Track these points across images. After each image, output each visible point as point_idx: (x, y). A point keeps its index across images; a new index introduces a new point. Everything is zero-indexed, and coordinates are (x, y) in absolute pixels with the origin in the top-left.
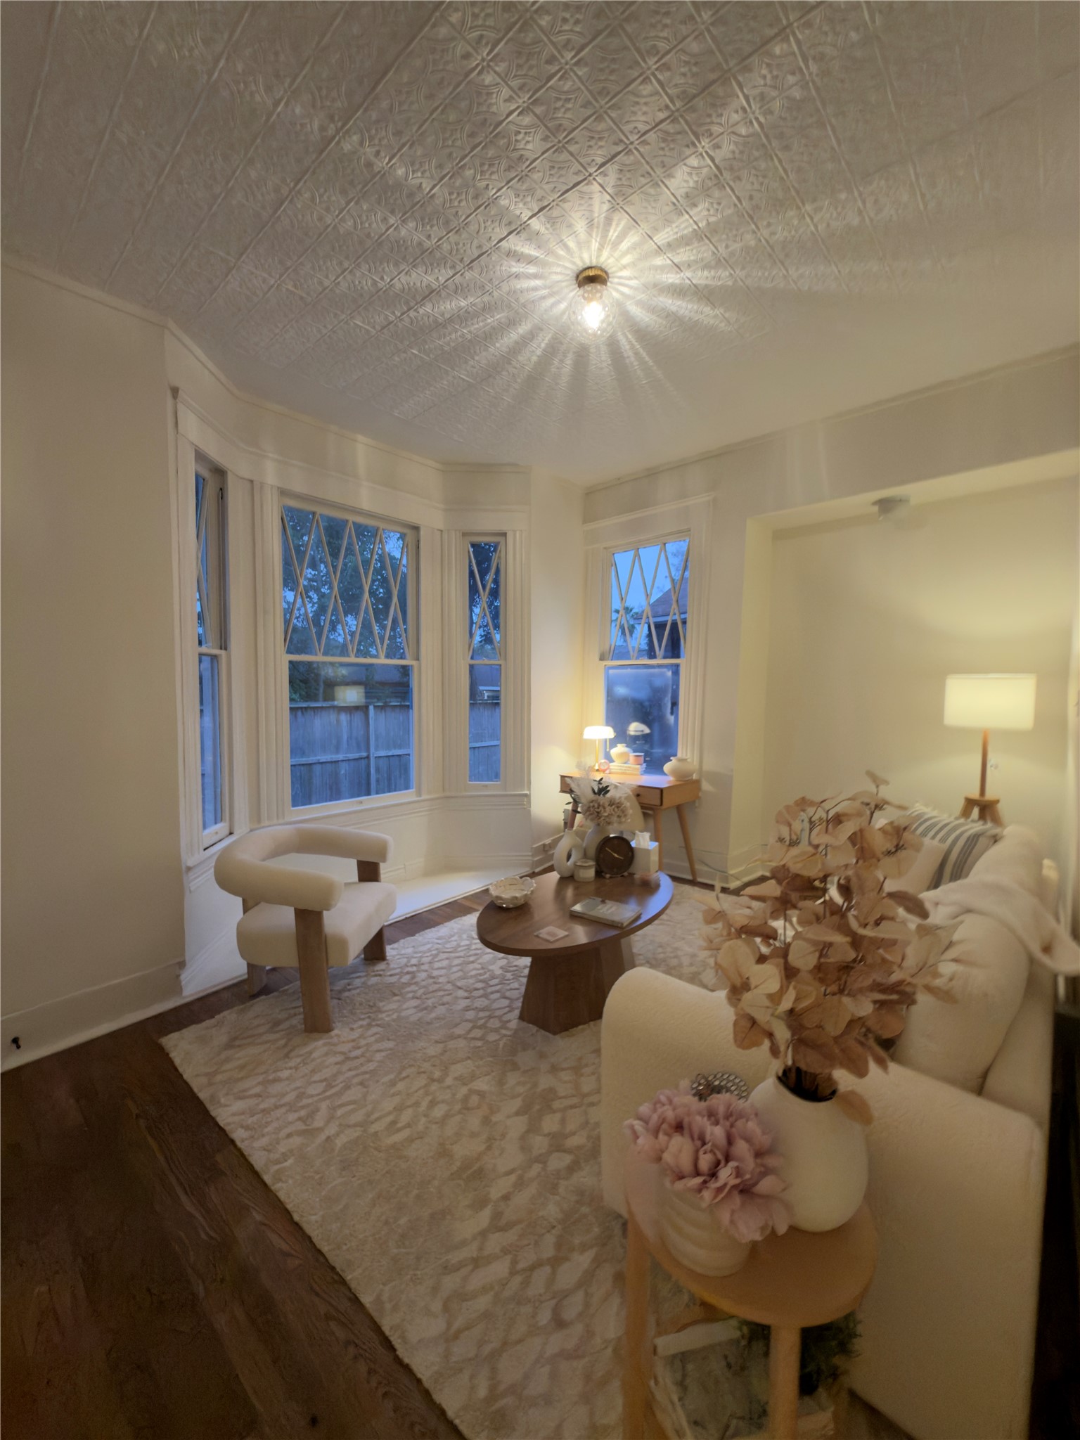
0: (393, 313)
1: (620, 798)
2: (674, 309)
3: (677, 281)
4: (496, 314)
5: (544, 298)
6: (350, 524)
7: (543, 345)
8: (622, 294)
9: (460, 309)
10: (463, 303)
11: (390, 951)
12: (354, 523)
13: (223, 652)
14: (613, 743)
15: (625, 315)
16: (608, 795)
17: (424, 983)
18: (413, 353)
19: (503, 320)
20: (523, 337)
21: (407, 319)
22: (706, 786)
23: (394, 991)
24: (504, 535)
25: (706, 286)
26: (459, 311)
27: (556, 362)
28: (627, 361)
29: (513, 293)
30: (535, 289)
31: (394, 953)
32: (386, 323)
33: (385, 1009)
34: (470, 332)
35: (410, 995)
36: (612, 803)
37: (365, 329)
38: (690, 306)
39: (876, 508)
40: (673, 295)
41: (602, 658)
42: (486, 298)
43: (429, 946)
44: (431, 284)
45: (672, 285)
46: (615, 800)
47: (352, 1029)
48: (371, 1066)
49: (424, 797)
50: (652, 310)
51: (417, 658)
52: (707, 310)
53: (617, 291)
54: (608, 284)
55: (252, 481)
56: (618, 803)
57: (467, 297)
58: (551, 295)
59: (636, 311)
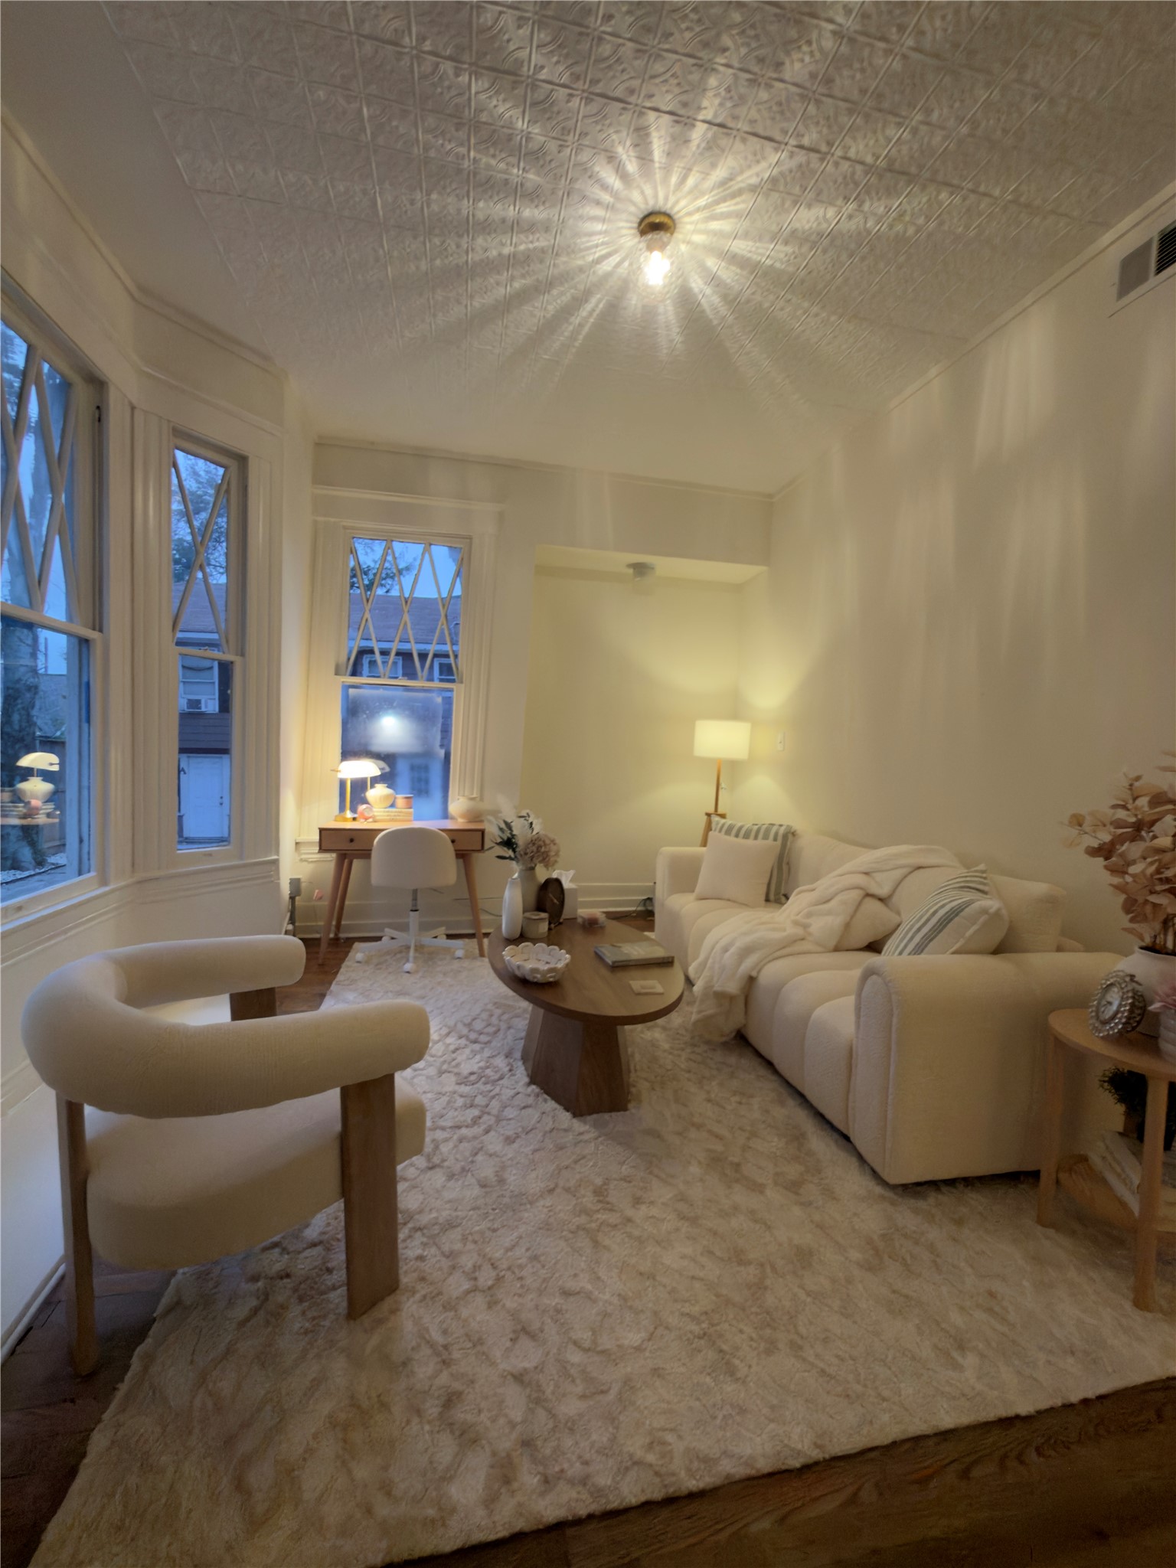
0: (422, 39)
4: (533, 171)
7: (522, 247)
10: (521, 124)
19: (529, 185)
20: (518, 221)
21: (427, 67)
27: (507, 274)
34: (475, 161)
39: (631, 571)
41: (337, 673)
44: (525, 64)
49: (109, 887)
52: (675, 331)
57: (536, 122)
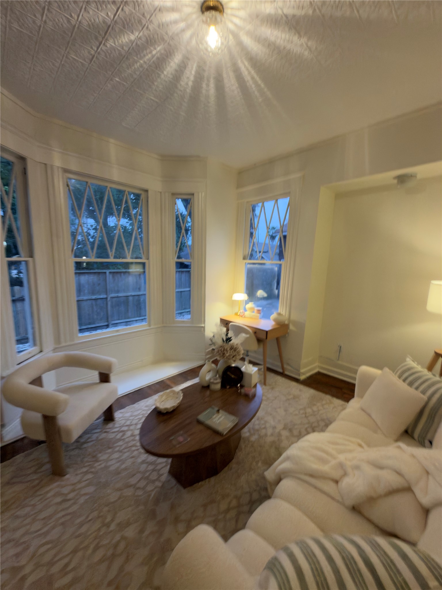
1: (237, 344)
2: (273, 39)
3: (273, 12)
4: (156, 46)
5: (183, 30)
6: (108, 188)
7: (193, 72)
8: (236, 25)
9: (132, 42)
10: (132, 37)
11: (118, 415)
12: (111, 188)
13: (30, 259)
14: (247, 302)
15: (240, 44)
16: (231, 342)
17: (127, 440)
18: (116, 80)
19: (163, 52)
20: (179, 66)
22: (291, 327)
23: (109, 445)
24: (193, 194)
25: (294, 16)
26: (132, 45)
27: (204, 85)
28: (248, 84)
29: (161, 26)
30: (176, 22)
31: (121, 415)
32: (91, 57)
33: (101, 458)
34: (145, 62)
35: (117, 449)
36: (232, 348)
37: (81, 62)
38: (283, 36)
39: (396, 181)
40: (271, 25)
41: (244, 258)
42: (146, 32)
43: (139, 412)
44: (105, 20)
45: (269, 15)
46: (234, 346)
47: (77, 475)
48: (75, 508)
49: (152, 327)
50: (259, 40)
51: (148, 259)
52: (295, 38)
53: (232, 22)
54: (225, 15)
55: (45, 164)
56: (236, 348)
57: (133, 31)
58: (188, 27)
59: (247, 41)
